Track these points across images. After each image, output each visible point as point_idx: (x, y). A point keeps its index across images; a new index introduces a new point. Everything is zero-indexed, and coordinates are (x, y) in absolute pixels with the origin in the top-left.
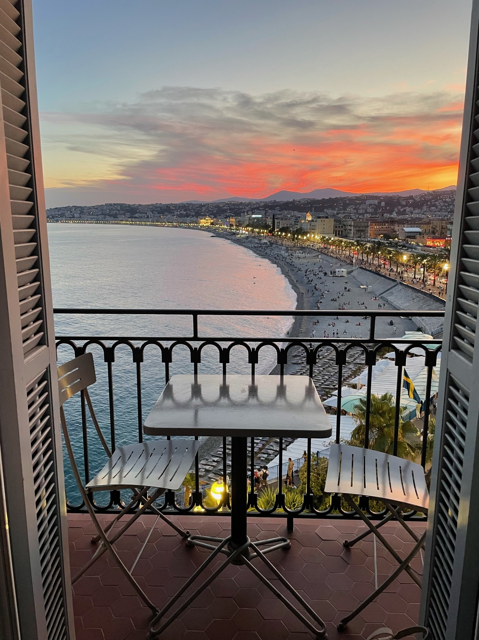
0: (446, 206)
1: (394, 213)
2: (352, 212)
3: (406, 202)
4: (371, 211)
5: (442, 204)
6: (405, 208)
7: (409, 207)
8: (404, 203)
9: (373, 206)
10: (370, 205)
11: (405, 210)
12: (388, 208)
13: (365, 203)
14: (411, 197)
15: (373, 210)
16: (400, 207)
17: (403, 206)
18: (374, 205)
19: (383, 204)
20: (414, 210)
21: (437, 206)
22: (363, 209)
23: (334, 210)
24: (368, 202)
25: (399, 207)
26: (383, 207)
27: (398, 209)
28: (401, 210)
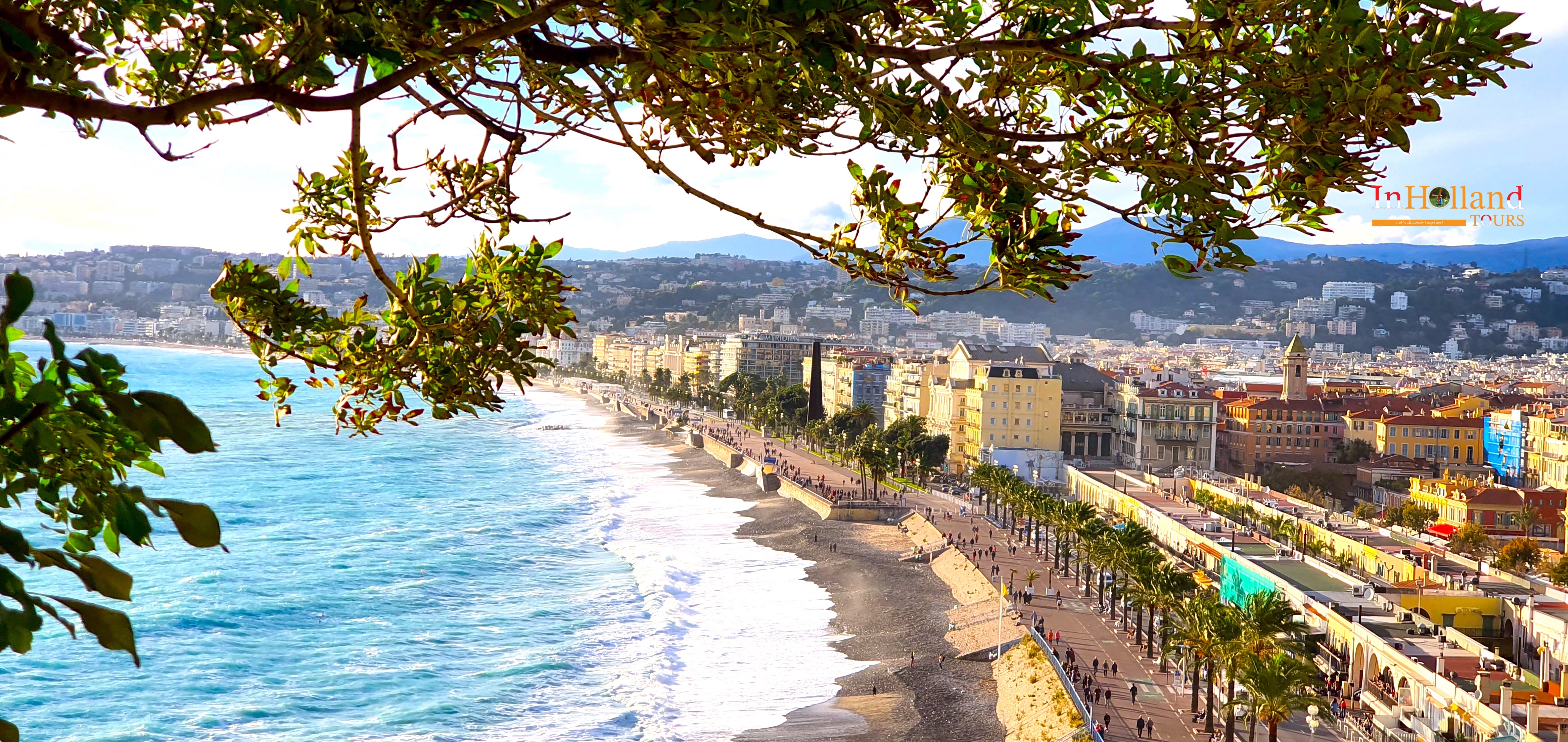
1: (1451, 345)
2: (1258, 332)
3: (1505, 298)
4: (1342, 328)
6: (1499, 325)
7: (1520, 320)
8: (1495, 301)
9: (1352, 308)
10: (1342, 302)
11: (1502, 335)
12: (1423, 319)
13: (1318, 295)
14: (1531, 278)
15: (1354, 324)
16: (1479, 317)
17: (1492, 315)
18: (1363, 303)
19: (1399, 301)
20: (1543, 334)
22: (1309, 321)
23: (1177, 315)
24: (1329, 290)
25: (1475, 319)
26: (1399, 313)
27: (1468, 327)
28: (1484, 332)
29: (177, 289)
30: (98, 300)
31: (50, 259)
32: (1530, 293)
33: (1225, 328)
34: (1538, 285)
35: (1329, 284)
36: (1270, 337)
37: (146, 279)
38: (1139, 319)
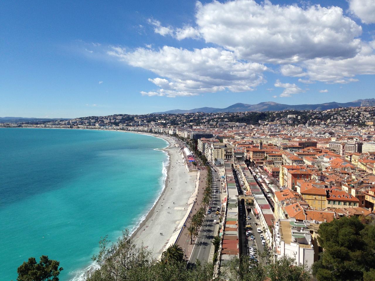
0: (344, 119)
1: (307, 125)
2: (277, 123)
3: (316, 116)
4: (290, 122)
5: (341, 118)
6: (314, 121)
7: (318, 120)
9: (292, 119)
10: (290, 118)
11: (314, 123)
12: (303, 120)
15: (292, 121)
16: (311, 119)
17: (313, 119)
18: (294, 118)
19: (299, 117)
20: (321, 122)
21: (338, 119)
23: (266, 121)
24: (289, 116)
26: (299, 119)
27: (310, 121)
28: (312, 122)
29: (122, 121)
30: (111, 123)
31: (105, 117)
33: (272, 123)
34: (321, 114)
36: (279, 124)
37: (118, 119)
38: (260, 121)
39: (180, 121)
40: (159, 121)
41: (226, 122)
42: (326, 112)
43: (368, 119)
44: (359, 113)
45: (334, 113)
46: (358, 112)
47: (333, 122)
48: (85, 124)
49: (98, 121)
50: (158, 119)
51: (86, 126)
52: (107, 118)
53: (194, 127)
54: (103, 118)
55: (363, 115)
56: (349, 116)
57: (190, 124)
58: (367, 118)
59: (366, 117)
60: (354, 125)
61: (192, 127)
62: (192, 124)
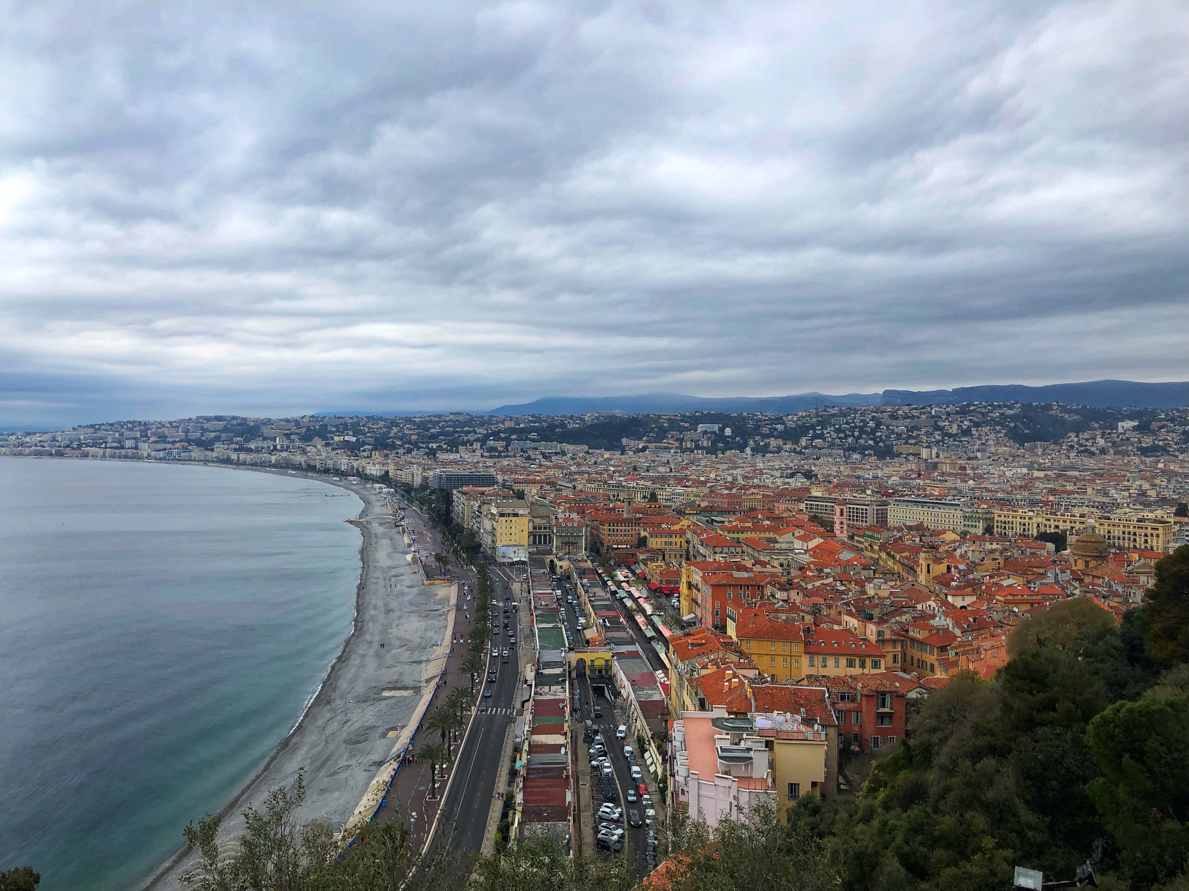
0: (841, 438)
1: (748, 450)
2: (671, 446)
3: (770, 429)
4: (705, 444)
5: (834, 435)
6: (767, 441)
7: (776, 438)
8: (765, 430)
9: (710, 435)
10: (705, 432)
11: (767, 445)
12: (738, 439)
13: (696, 429)
14: (779, 420)
15: (710, 442)
16: (759, 437)
17: (764, 436)
18: (713, 432)
19: (728, 431)
20: (785, 444)
21: (826, 437)
23: (640, 439)
24: (701, 428)
26: (728, 437)
27: (755, 441)
28: (761, 444)
29: (224, 435)
30: (189, 441)
31: (170, 423)
32: (780, 427)
33: (658, 445)
34: (783, 423)
35: (700, 425)
36: (676, 448)
37: (210, 431)
38: (624, 441)
39: (401, 439)
40: (336, 439)
41: (534, 441)
42: (795, 418)
43: (899, 436)
44: (879, 424)
45: (814, 420)
46: (873, 419)
47: (814, 444)
48: (106, 442)
49: (149, 435)
50: (333, 432)
51: (109, 450)
52: (177, 427)
53: (441, 456)
54: (164, 426)
55: (888, 427)
56: (853, 431)
57: (431, 445)
58: (897, 434)
59: (893, 432)
60: (866, 453)
61: (435, 456)
62: (435, 447)
